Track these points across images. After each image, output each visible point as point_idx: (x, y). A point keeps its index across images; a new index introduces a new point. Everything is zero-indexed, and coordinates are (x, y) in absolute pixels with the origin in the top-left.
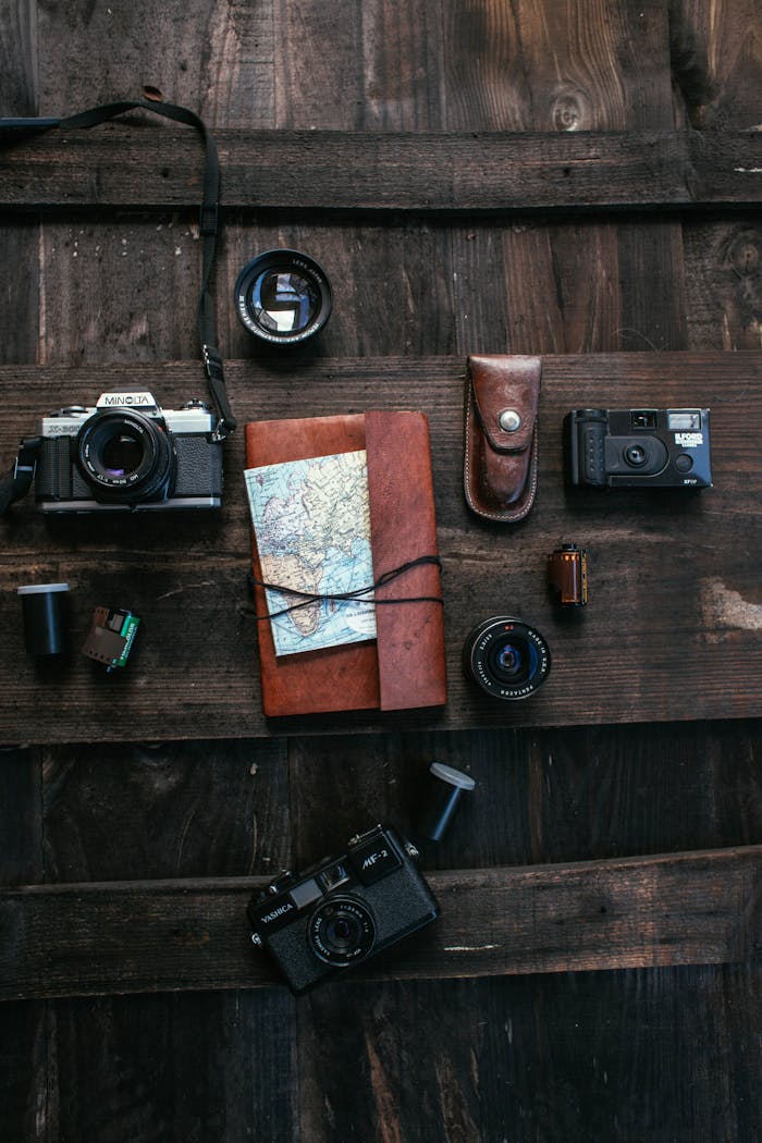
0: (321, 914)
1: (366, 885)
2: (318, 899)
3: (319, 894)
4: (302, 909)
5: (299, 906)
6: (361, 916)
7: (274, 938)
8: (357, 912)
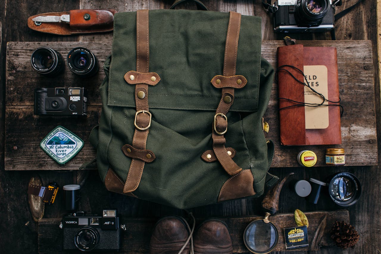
0: (83, 230)
1: (103, 230)
2: (86, 225)
3: (87, 224)
4: (80, 225)
5: (79, 224)
6: (95, 238)
7: (67, 229)
8: (94, 236)
